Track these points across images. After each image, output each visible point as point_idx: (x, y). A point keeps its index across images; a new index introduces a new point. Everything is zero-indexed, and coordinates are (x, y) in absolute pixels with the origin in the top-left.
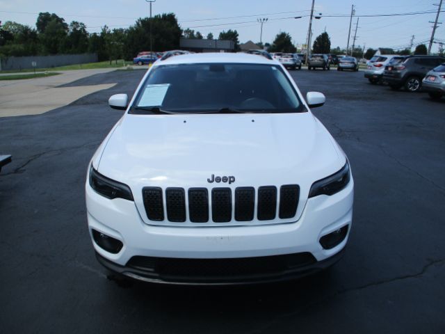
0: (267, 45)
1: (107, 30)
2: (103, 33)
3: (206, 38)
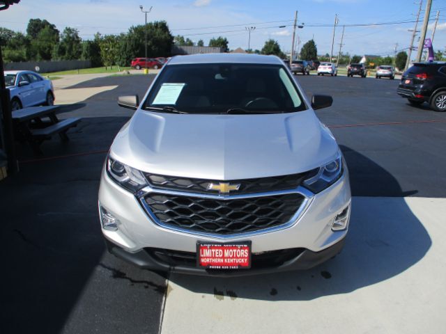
1: (100, 37)
3: (197, 45)
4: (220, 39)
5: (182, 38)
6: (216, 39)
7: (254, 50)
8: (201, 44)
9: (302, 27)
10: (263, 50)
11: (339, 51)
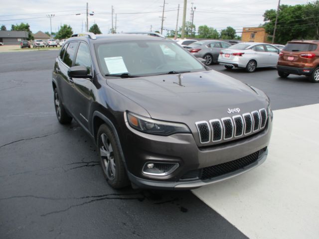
6: (19, 24)
8: (4, 28)
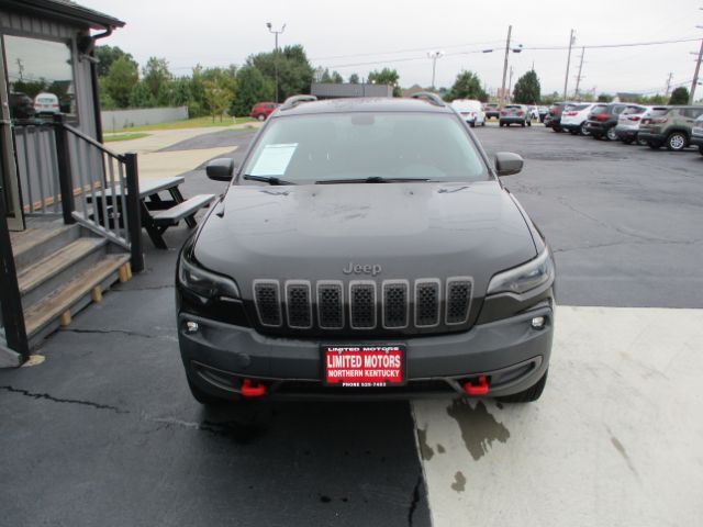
0: (443, 90)
1: (202, 72)
2: (196, 77)
3: (348, 81)
4: (385, 71)
5: (327, 70)
6: (380, 72)
7: (437, 88)
8: (354, 79)
9: (518, 51)
10: (454, 88)
11: (575, 87)
